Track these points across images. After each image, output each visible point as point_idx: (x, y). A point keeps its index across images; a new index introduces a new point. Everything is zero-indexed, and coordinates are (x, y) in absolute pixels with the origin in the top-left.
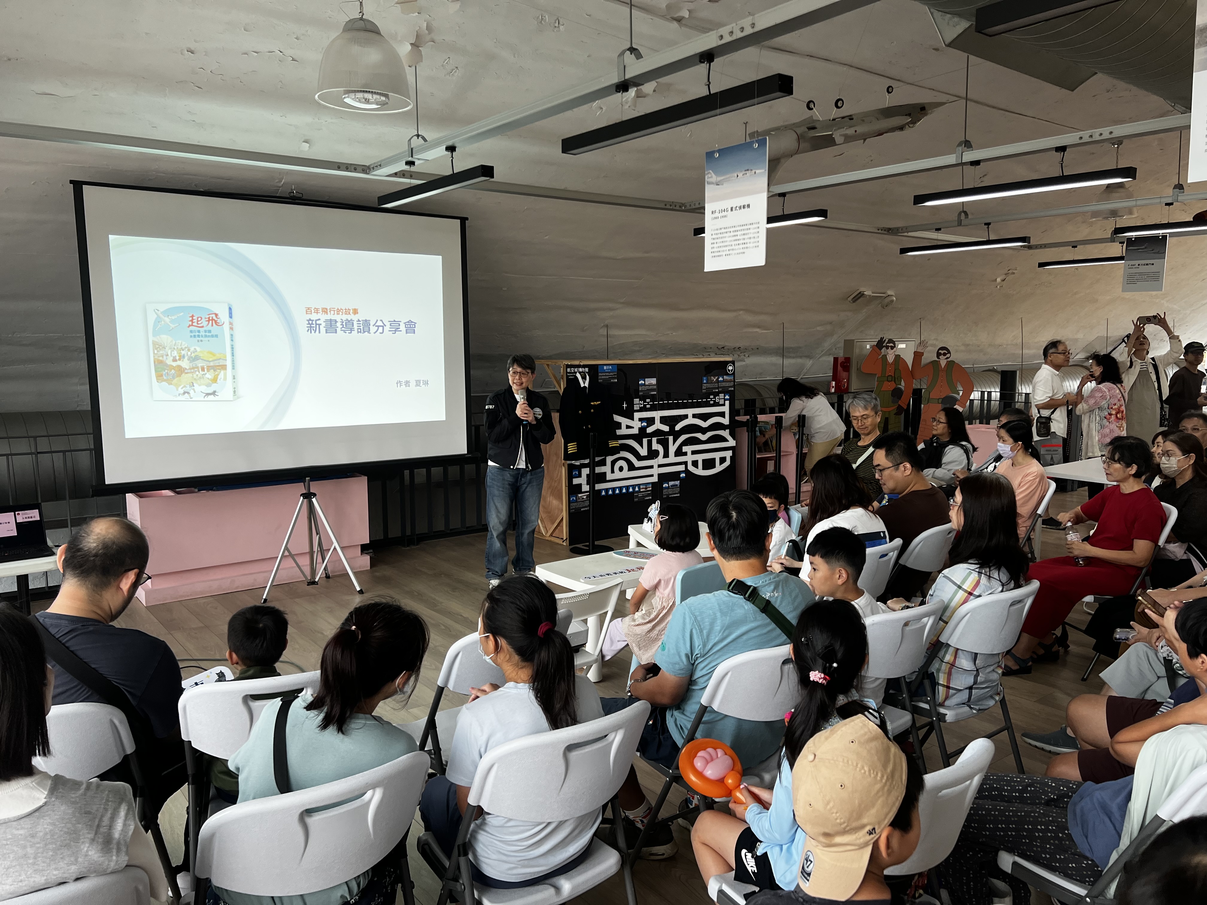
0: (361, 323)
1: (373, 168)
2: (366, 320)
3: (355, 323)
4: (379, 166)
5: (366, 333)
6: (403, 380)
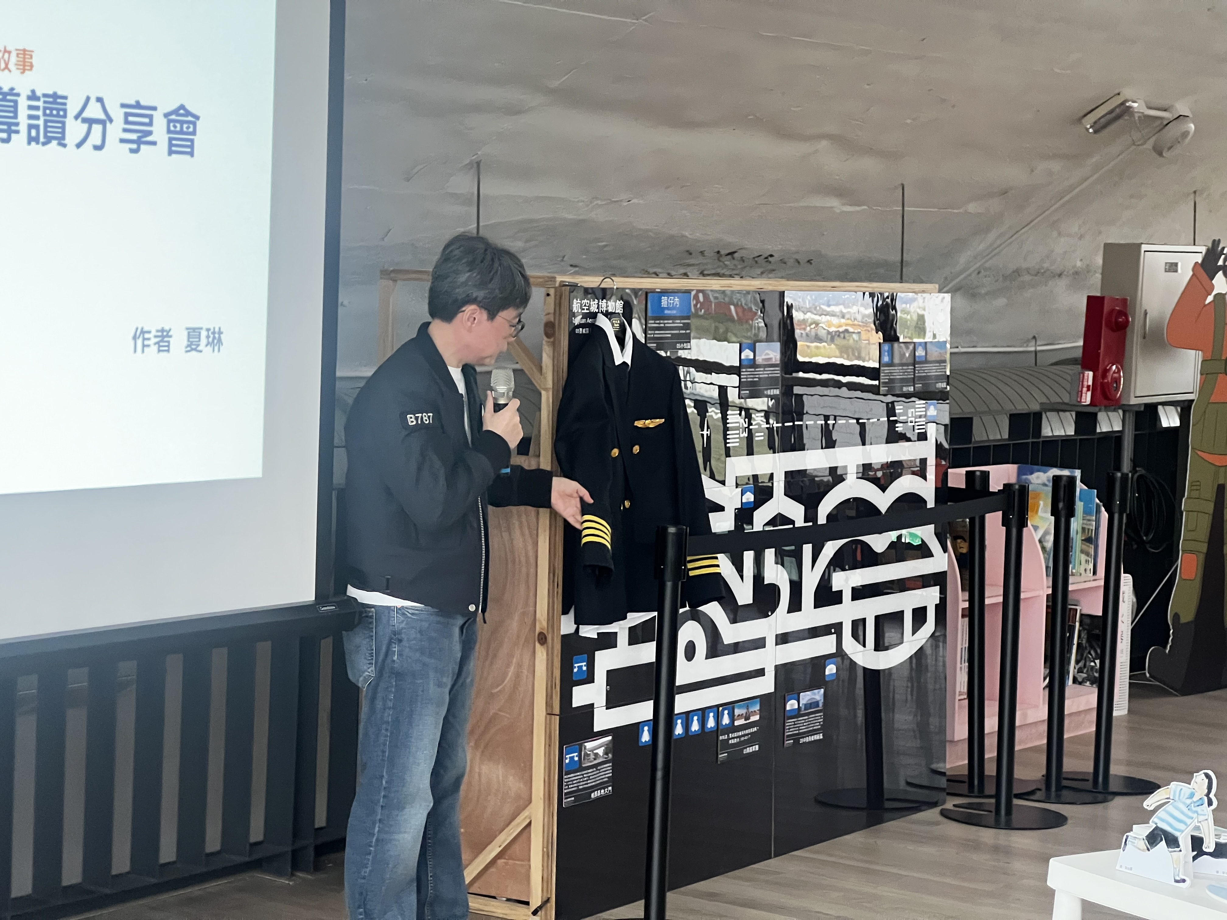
0: (40, 104)
2: (55, 96)
3: (23, 103)
5: (54, 143)
6: (153, 327)
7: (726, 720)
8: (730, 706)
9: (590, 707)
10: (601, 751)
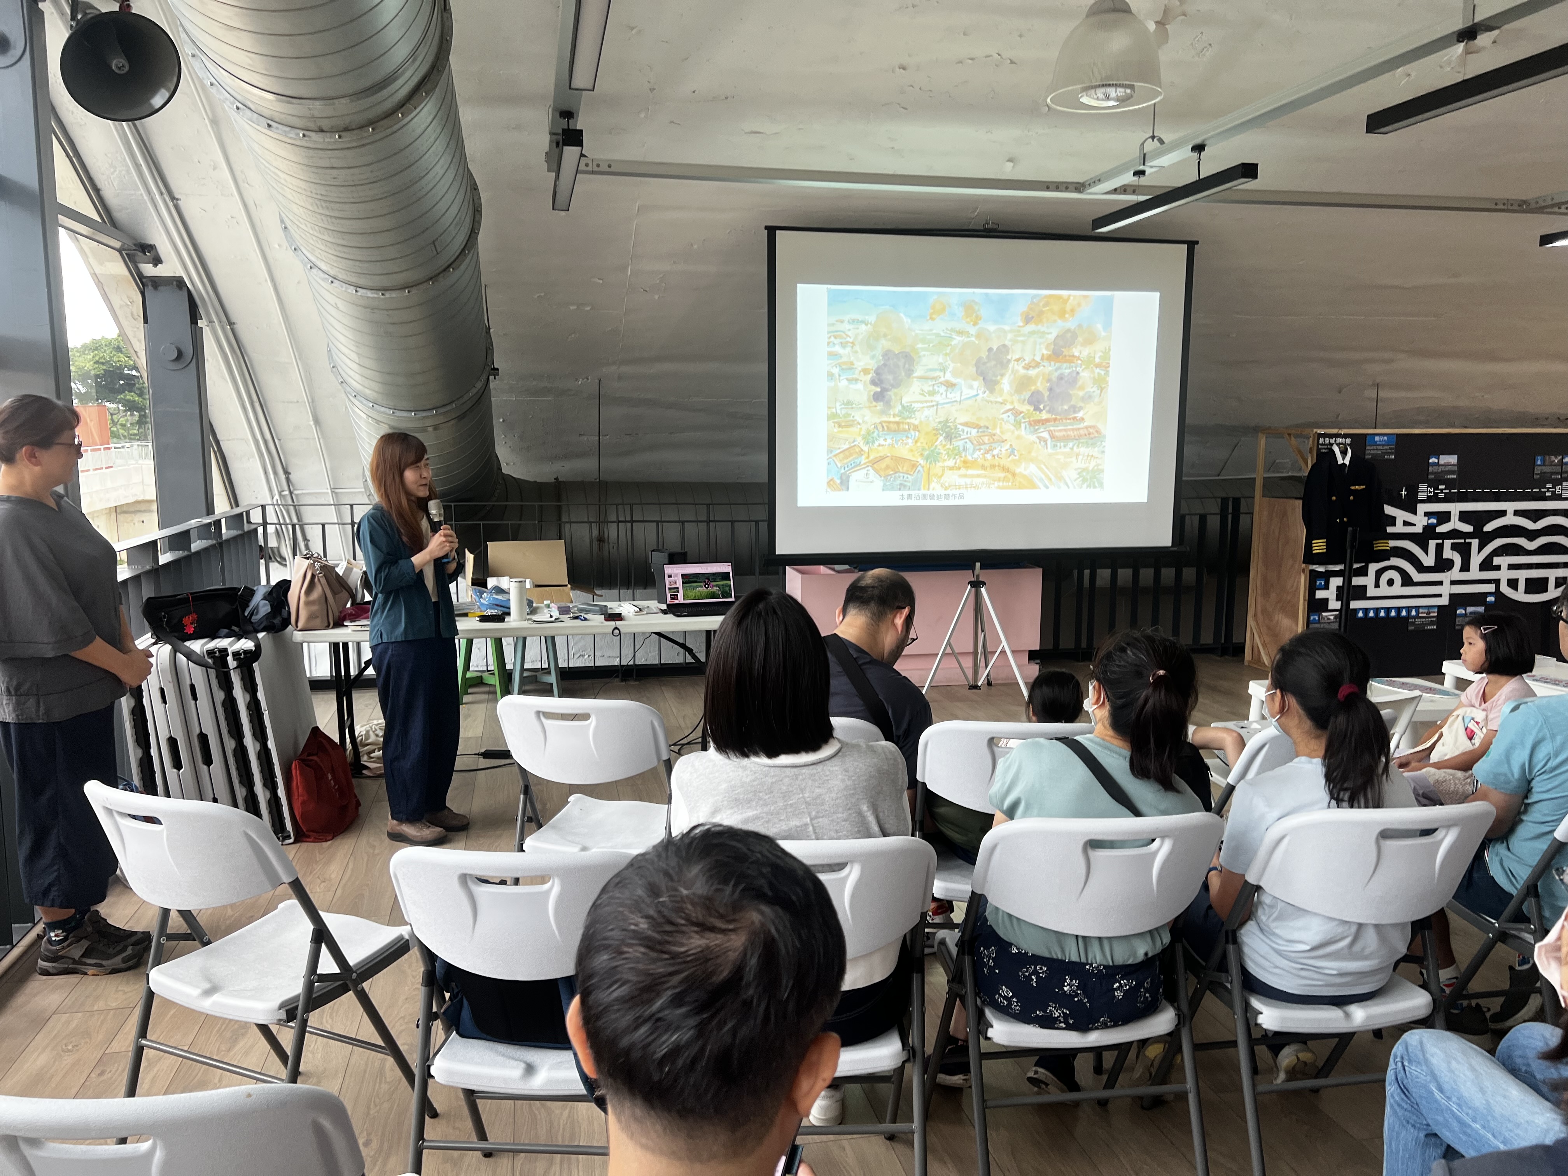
1: (1090, 185)
4: (1098, 180)
7: (1414, 613)
8: (1417, 608)
9: (1327, 600)
10: (1332, 618)
